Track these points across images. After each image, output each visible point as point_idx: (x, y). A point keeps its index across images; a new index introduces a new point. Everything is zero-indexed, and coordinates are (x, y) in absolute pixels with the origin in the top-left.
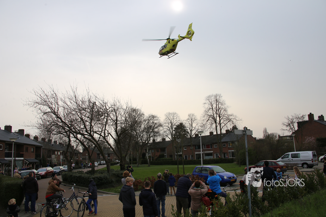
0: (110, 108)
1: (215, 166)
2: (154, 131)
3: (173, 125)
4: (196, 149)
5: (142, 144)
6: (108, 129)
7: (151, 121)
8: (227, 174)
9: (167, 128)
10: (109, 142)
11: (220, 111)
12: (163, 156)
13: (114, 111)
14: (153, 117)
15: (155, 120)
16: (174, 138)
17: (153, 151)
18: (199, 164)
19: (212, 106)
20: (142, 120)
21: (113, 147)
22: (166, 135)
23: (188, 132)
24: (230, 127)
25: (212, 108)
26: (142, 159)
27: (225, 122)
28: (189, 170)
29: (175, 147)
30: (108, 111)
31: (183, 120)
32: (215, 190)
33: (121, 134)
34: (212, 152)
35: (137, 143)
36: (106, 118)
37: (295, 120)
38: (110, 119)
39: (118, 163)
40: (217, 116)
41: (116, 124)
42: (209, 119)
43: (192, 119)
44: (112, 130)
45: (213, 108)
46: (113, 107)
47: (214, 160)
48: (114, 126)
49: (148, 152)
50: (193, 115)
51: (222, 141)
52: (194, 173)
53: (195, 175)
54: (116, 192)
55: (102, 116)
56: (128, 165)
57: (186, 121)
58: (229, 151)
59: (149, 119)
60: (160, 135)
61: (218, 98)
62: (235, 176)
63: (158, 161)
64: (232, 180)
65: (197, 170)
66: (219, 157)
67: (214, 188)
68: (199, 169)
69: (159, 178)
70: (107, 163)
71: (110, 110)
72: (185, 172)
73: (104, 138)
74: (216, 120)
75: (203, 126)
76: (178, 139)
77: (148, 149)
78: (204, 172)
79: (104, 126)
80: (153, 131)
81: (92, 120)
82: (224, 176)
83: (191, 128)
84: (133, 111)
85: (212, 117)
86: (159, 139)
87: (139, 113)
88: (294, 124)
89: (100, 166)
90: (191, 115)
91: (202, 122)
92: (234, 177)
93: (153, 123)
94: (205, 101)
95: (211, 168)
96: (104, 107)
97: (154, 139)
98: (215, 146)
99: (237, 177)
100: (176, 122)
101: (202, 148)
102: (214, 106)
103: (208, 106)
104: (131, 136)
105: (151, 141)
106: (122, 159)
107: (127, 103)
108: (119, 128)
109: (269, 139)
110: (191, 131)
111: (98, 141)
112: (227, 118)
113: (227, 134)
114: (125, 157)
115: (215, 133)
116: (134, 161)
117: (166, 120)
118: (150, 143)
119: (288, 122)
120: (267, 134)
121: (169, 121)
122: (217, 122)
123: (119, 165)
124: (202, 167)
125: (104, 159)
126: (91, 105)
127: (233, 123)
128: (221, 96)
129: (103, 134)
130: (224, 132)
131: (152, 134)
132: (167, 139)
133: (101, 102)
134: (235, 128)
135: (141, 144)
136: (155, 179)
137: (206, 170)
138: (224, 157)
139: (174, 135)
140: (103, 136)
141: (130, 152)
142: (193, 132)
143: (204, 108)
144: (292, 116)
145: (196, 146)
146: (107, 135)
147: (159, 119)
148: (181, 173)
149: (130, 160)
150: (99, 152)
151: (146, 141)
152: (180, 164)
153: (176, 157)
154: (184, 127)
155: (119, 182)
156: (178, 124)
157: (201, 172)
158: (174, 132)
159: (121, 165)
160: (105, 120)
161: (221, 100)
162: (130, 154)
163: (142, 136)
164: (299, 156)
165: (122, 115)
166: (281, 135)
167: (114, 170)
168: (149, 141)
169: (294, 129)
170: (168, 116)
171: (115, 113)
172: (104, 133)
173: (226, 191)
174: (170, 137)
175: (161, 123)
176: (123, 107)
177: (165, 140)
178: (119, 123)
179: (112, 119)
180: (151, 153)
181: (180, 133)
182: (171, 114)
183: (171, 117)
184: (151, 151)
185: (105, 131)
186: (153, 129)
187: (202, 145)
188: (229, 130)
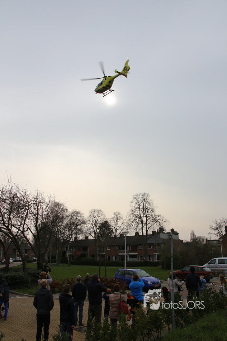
0: (31, 201)
1: (138, 270)
2: (76, 229)
3: (97, 222)
4: (120, 250)
5: (63, 241)
6: (27, 224)
7: (75, 218)
8: (151, 279)
9: (91, 225)
10: (27, 237)
11: (147, 211)
12: (84, 255)
13: (35, 204)
14: (77, 213)
15: (79, 216)
16: (98, 236)
17: (74, 249)
18: (122, 267)
19: (139, 205)
20: (65, 216)
21: (31, 243)
22: (90, 233)
23: (112, 232)
24: (156, 228)
25: (139, 207)
26: (62, 258)
27: (152, 223)
28: (111, 273)
29: (98, 246)
30: (29, 204)
31: (108, 218)
32: (137, 296)
33: (41, 229)
34: (137, 253)
35: (58, 240)
36: (26, 211)
37: (222, 224)
38: (31, 212)
39: (35, 260)
40: (144, 216)
41: (37, 218)
42: (135, 219)
43: (117, 218)
44: (32, 225)
45: (141, 207)
46: (35, 200)
47: (139, 262)
48: (34, 220)
49: (69, 251)
50: (119, 214)
51: (148, 242)
53: (117, 278)
54: (30, 294)
55: (23, 209)
56: (46, 264)
57: (111, 220)
58: (155, 253)
59: (73, 215)
60: (82, 233)
61: (146, 197)
62: (159, 281)
63: (79, 261)
64: (156, 286)
65: (119, 273)
66: (143, 259)
67: (135, 294)
68: (122, 273)
70: (23, 260)
71: (31, 203)
72: (107, 274)
73: (23, 232)
74: (143, 220)
75: (129, 225)
76: (101, 238)
77: (68, 247)
78: (127, 276)
79: (24, 220)
81: (11, 212)
82: (147, 281)
83: (116, 227)
84: (56, 206)
85: (139, 216)
86: (81, 237)
87: (62, 208)
88: (222, 228)
89: (15, 263)
90: (117, 214)
91: (128, 221)
92: (158, 283)
93: (76, 219)
94: (132, 200)
95: (134, 271)
96: (26, 199)
97: (76, 236)
98: (140, 247)
99: (161, 282)
100: (101, 219)
101: (126, 249)
102: (142, 205)
103: (135, 205)
104: (52, 233)
105: (73, 239)
106: (40, 257)
107: (50, 197)
108: (39, 222)
109: (196, 242)
110: (115, 230)
111: (16, 235)
112: (153, 219)
113: (154, 236)
114: (44, 255)
115: (141, 234)
116: (52, 259)
117: (90, 217)
118: (71, 241)
119: (215, 226)
120: (195, 237)
121: (93, 218)
122: (143, 222)
123: (36, 262)
124: (125, 270)
125: (21, 255)
126: (12, 196)
127: (160, 225)
128: (149, 195)
129: (21, 229)
130: (150, 233)
131: (74, 231)
132: (90, 238)
133: (23, 194)
134: (161, 230)
136: (74, 281)
137: (129, 273)
138: (149, 259)
139: (98, 233)
140: (22, 230)
141: (50, 249)
142: (118, 232)
143: (131, 207)
144: (220, 220)
145: (120, 246)
146: (26, 229)
147: (83, 216)
148: (103, 276)
149: (49, 258)
150: (15, 248)
151: (67, 238)
152: (102, 265)
153: (98, 257)
154: (109, 225)
155: (35, 282)
156: (102, 222)
157: (124, 276)
158: (97, 230)
159: (38, 263)
160: (26, 213)
161: (149, 199)
162: (49, 252)
163: (64, 233)
164: (225, 263)
165: (44, 209)
166: (209, 239)
167: (30, 269)
168: (71, 238)
169: (221, 234)
170: (93, 212)
171: (36, 207)
172: (23, 227)
174: (93, 235)
175: (84, 219)
176: (45, 201)
177: (88, 238)
178: (39, 218)
179: (32, 213)
180: (72, 251)
181: (103, 231)
182: (96, 211)
183: (96, 214)
184: (72, 249)
185: (24, 225)
186: (76, 226)
187: (126, 246)
188: (155, 231)
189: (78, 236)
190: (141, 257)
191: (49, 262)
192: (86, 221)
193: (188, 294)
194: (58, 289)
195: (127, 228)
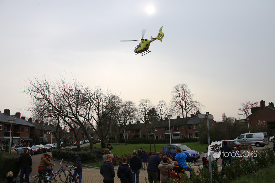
0: (93, 95)
1: (181, 145)
3: (146, 110)
4: (165, 130)
6: (91, 113)
7: (128, 107)
8: (191, 152)
9: (141, 112)
10: (92, 124)
11: (185, 98)
12: (137, 136)
13: (96, 98)
14: (130, 103)
15: (131, 105)
16: (147, 120)
17: (129, 132)
18: (168, 143)
19: (179, 94)
20: (120, 106)
21: (96, 128)
22: (141, 118)
23: (159, 116)
24: (194, 112)
25: (179, 96)
26: (120, 139)
27: (190, 108)
28: (159, 148)
29: (148, 128)
30: (91, 98)
31: (154, 106)
32: (182, 165)
33: (102, 117)
34: (179, 132)
35: (116, 125)
36: (90, 103)
37: (249, 106)
38: (93, 104)
39: (99, 142)
40: (184, 102)
41: (98, 108)
42: (176, 105)
43: (162, 105)
44: (95, 114)
45: (180, 96)
46: (96, 94)
47: (181, 139)
48: (96, 110)
49: (125, 133)
50: (163, 102)
51: (188, 123)
52: (164, 151)
53: (165, 152)
54: (97, 166)
55: (87, 102)
56: (108, 144)
57: (157, 107)
58: (193, 132)
59: (126, 105)
60: (135, 118)
61: (184, 87)
62: (198, 153)
63: (133, 140)
64: (196, 157)
65: (166, 148)
66: (185, 137)
67: (181, 163)
68: (168, 148)
69: (134, 155)
70: (90, 142)
71: (93, 97)
72: (156, 150)
74: (183, 106)
75: (172, 111)
76: (150, 122)
77: (124, 130)
78: (172, 150)
79: (88, 111)
80: (129, 115)
81: (77, 105)
82: (189, 154)
83: (161, 113)
84: (113, 98)
85: (179, 103)
86: (134, 122)
87: (117, 99)
88: (249, 109)
89: (84, 144)
90: (162, 102)
91: (171, 107)
92: (197, 154)
94: (173, 90)
95: (178, 146)
96: (88, 94)
97: (130, 121)
98: (182, 128)
99: (200, 154)
100: (149, 107)
101: (171, 130)
102: (181, 94)
103: (175, 94)
104: (111, 119)
105: (128, 123)
106: (103, 138)
107: (107, 91)
109: (227, 122)
110: (161, 115)
111: (83, 123)
112: (191, 104)
113: (192, 118)
114: (106, 136)
115: (181, 117)
116: (113, 140)
117: (140, 105)
118: (126, 125)
119: (243, 108)
120: (226, 118)
121: (143, 106)
122: (183, 107)
123: (100, 143)
124: (170, 146)
125: (88, 138)
126: (78, 92)
127: (197, 109)
128: (187, 86)
130: (189, 116)
131: (128, 117)
132: (141, 122)
133: (86, 90)
134: (198, 112)
135: (119, 125)
136: (130, 156)
137: (174, 148)
138: (189, 137)
139: (147, 118)
140: (87, 119)
141: (110, 132)
142: (163, 116)
143: (173, 96)
144: (247, 103)
145: (165, 128)
146: (90, 118)
147: (134, 105)
148: (153, 151)
149: (110, 139)
150: (83, 132)
151: (123, 123)
152: (152, 143)
153: (148, 137)
154: (155, 111)
155: (100, 158)
156: (150, 109)
157: (170, 150)
158: (147, 115)
159: (102, 143)
160: (89, 105)
161: (187, 89)
162: (110, 134)
163: (120, 119)
164: (252, 137)
165: (103, 101)
166: (238, 119)
167: (96, 148)
168: (126, 123)
169: (248, 114)
170: (142, 102)
171: (97, 100)
172: (88, 116)
173: (191, 166)
174: (143, 120)
175: (136, 108)
176: (104, 94)
177: (139, 122)
178: (100, 108)
179: (95, 105)
180: (127, 133)
181: (152, 117)
182: (145, 100)
183: (145, 103)
184: (127, 132)
185: (88, 115)
186: (129, 114)
187: (171, 127)
188: (193, 114)
189: (131, 121)
190: (183, 135)
191: (110, 142)
192: (137, 109)
193: (223, 162)
194: (119, 162)
195: (170, 113)
